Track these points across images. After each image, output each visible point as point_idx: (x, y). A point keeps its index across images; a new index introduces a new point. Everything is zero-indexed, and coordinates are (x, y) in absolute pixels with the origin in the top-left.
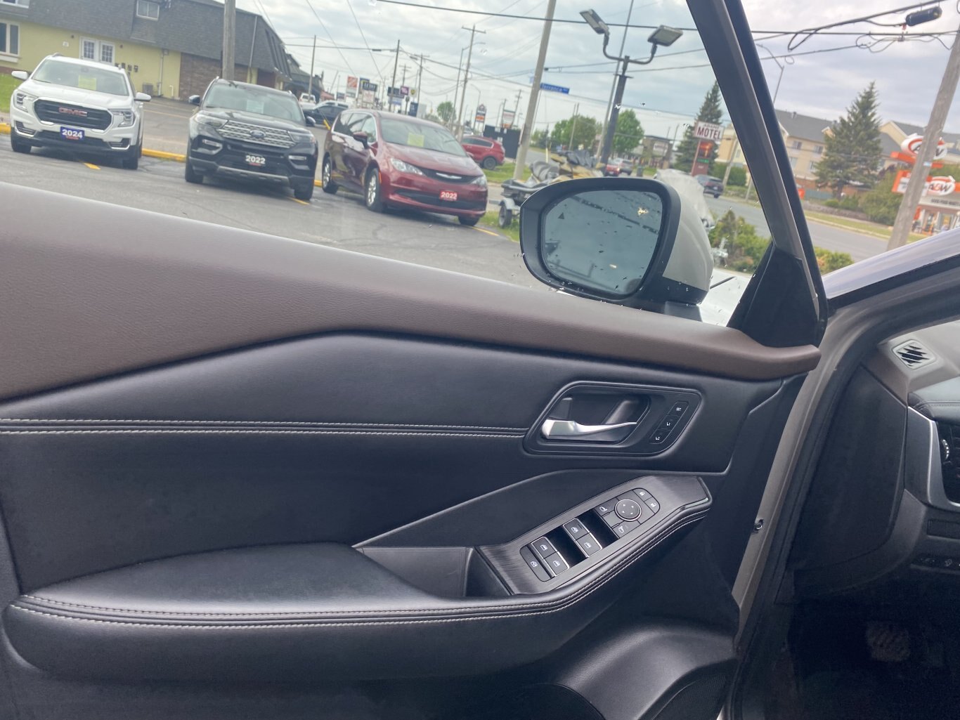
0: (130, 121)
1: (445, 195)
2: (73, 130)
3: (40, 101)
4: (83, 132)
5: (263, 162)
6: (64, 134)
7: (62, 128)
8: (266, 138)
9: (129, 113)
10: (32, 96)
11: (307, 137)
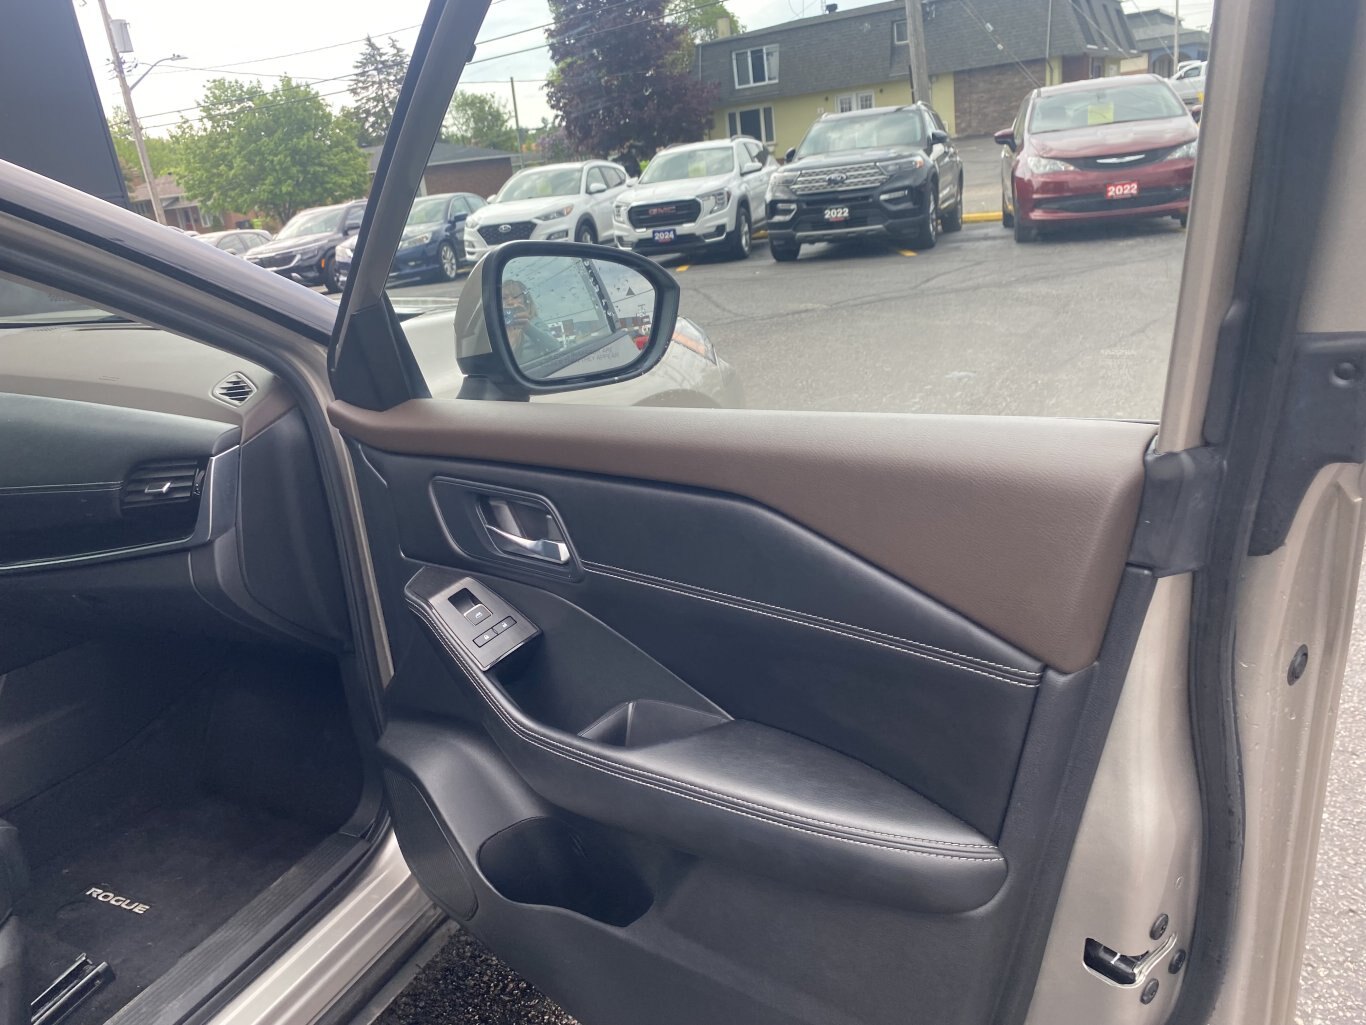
0: (723, 203)
1: (1114, 191)
2: (664, 232)
3: (632, 208)
4: (674, 231)
5: (846, 214)
6: (657, 238)
7: (654, 232)
8: (848, 181)
9: (721, 194)
10: (628, 204)
11: (911, 162)
